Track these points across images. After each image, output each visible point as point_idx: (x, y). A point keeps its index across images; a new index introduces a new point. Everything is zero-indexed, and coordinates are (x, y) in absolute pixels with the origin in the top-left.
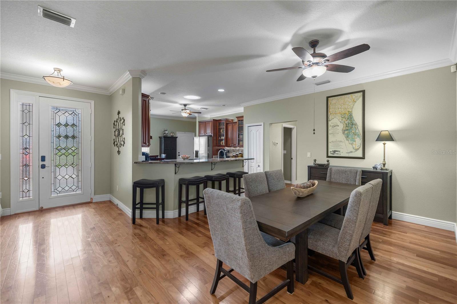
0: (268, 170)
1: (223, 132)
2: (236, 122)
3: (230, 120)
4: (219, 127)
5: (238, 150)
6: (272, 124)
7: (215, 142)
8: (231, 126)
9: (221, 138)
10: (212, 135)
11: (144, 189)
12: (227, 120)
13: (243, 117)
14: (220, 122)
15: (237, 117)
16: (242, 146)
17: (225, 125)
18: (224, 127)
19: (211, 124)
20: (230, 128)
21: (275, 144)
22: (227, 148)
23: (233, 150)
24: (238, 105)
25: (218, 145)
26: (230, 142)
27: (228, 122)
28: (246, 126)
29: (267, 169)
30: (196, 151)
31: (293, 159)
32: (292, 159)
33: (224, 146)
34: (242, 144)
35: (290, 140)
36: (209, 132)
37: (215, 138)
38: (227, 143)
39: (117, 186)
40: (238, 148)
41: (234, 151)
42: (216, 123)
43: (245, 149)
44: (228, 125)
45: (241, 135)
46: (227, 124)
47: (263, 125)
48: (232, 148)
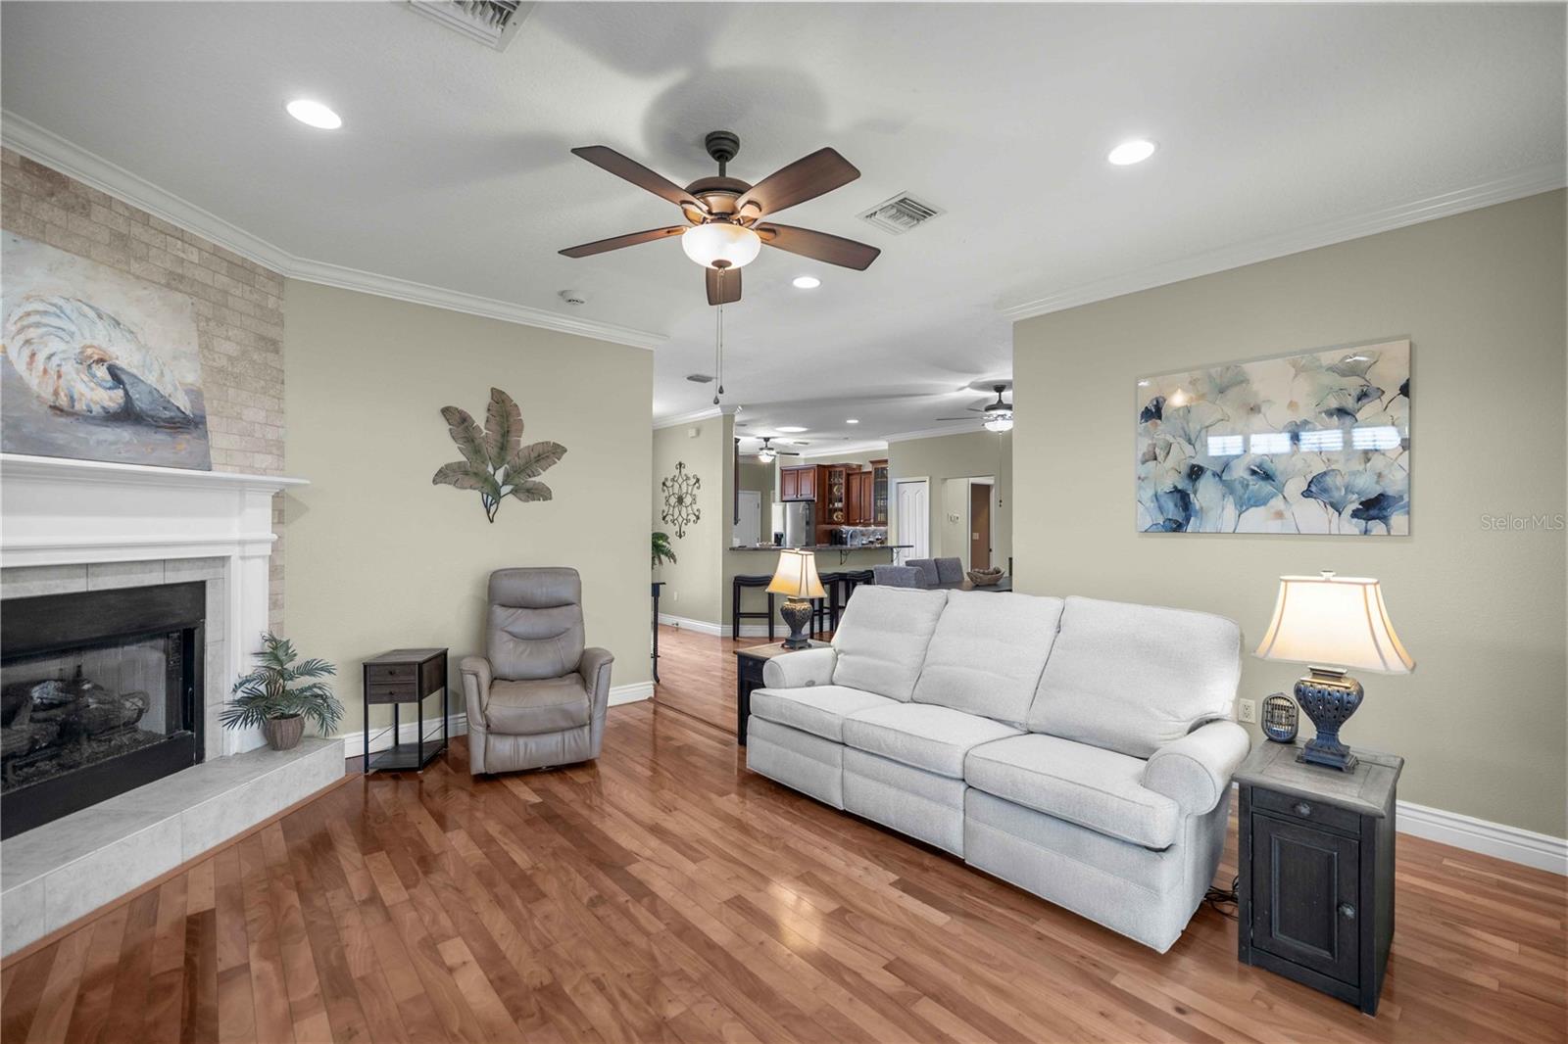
0: (939, 557)
1: (839, 490)
2: (870, 472)
3: (855, 467)
4: (830, 480)
5: (874, 532)
6: (946, 479)
7: (821, 513)
8: (858, 480)
9: (834, 505)
10: (816, 499)
11: (742, 588)
12: (846, 466)
13: (886, 461)
14: (832, 470)
15: (872, 462)
16: (885, 523)
17: (844, 476)
18: (843, 481)
19: (812, 474)
20: (855, 483)
21: (953, 520)
22: (845, 528)
23: (861, 531)
24: (876, 437)
25: (827, 520)
26: (855, 514)
27: (850, 473)
28: (892, 482)
29: (938, 555)
30: (776, 535)
31: (993, 550)
32: (990, 550)
33: (841, 524)
34: (883, 519)
35: (986, 510)
36: (808, 490)
37: (820, 506)
38: (848, 517)
39: (676, 594)
40: (873, 528)
41: (863, 535)
42: (825, 474)
43: (892, 529)
44: (851, 477)
45: (881, 499)
46: (848, 475)
47: (928, 480)
48: (859, 528)
